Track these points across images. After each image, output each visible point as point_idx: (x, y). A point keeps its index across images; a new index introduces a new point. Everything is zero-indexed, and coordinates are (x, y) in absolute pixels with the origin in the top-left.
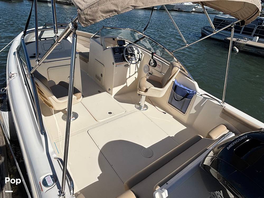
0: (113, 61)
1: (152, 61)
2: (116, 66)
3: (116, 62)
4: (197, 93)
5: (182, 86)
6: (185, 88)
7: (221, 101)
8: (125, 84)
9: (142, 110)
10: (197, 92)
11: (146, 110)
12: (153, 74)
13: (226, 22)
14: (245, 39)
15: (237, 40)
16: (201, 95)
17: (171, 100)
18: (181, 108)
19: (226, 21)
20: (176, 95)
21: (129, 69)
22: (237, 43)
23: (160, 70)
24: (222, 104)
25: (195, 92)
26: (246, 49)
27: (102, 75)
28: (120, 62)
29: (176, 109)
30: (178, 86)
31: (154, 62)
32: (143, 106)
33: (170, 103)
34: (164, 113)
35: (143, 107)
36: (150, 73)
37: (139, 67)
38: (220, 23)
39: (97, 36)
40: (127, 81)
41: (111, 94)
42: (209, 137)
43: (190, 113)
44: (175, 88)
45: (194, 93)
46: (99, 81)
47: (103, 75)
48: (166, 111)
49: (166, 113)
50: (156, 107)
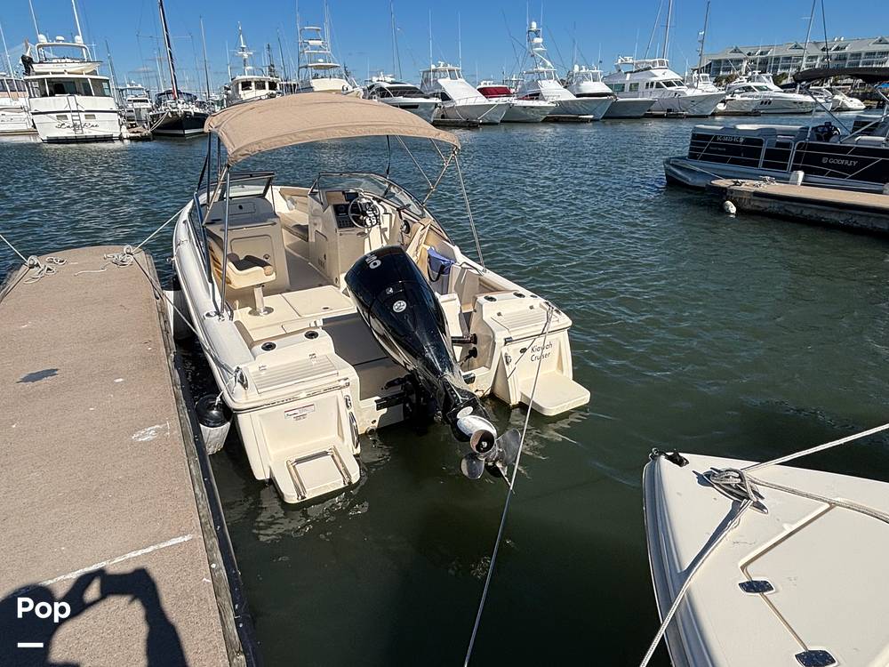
0: (335, 225)
2: (341, 235)
3: (340, 227)
4: (456, 263)
10: (456, 261)
13: (719, 141)
14: (765, 180)
15: (736, 183)
16: (461, 265)
19: (719, 139)
20: (431, 273)
21: (367, 240)
22: (732, 191)
25: (453, 261)
26: (757, 204)
27: (325, 257)
28: (347, 227)
38: (704, 145)
39: (315, 190)
41: (339, 288)
47: (327, 256)
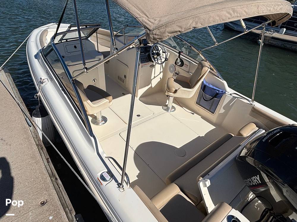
1: (179, 61)
2: (142, 67)
4: (226, 93)
5: (211, 86)
6: (215, 88)
7: (250, 100)
8: (150, 86)
9: (170, 111)
10: (226, 91)
11: (174, 111)
12: (179, 74)
14: (271, 31)
16: (231, 94)
17: (200, 101)
18: (210, 109)
20: (205, 95)
23: (187, 70)
24: (251, 102)
25: (224, 91)
26: (272, 42)
27: (125, 76)
29: (205, 109)
30: (207, 86)
31: (181, 61)
32: (170, 107)
33: (198, 103)
34: (192, 113)
35: (170, 109)
36: (176, 73)
37: (164, 67)
40: (152, 82)
41: (137, 96)
42: (240, 134)
43: (220, 113)
44: (204, 87)
45: (224, 93)
46: (122, 83)
47: (127, 77)
48: (194, 112)
49: (194, 114)
50: (184, 108)
